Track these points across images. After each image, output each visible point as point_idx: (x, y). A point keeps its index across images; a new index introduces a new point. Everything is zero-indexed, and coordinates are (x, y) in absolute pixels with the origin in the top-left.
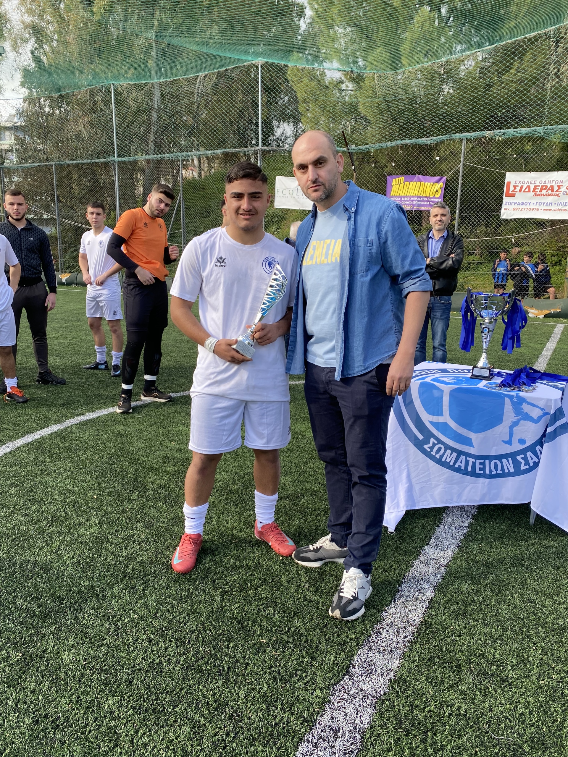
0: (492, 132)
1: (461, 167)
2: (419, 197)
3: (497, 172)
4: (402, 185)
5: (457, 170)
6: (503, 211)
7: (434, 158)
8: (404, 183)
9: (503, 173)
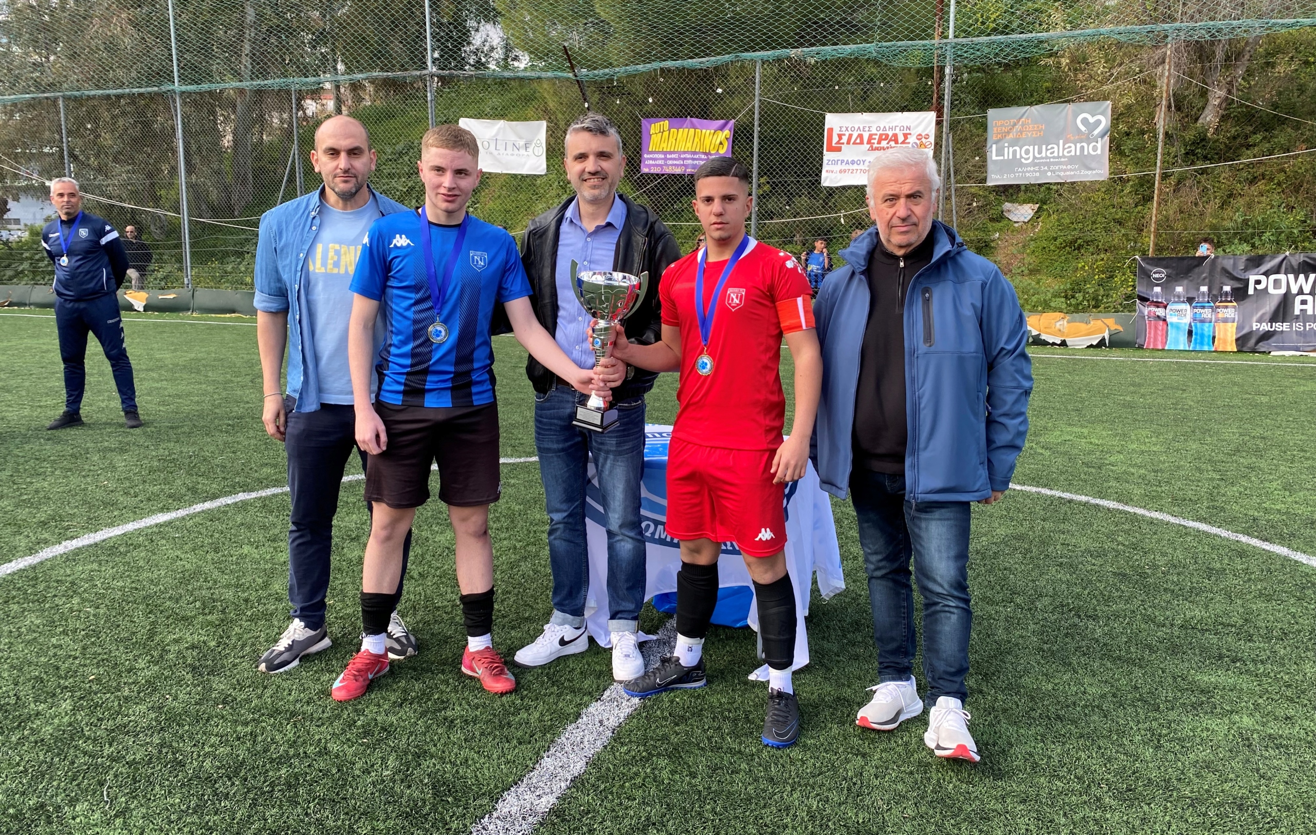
0: (800, 50)
1: (757, 106)
2: (695, 153)
3: (812, 112)
4: (666, 133)
5: (750, 110)
6: (824, 174)
7: (714, 91)
8: (669, 130)
9: (821, 115)
